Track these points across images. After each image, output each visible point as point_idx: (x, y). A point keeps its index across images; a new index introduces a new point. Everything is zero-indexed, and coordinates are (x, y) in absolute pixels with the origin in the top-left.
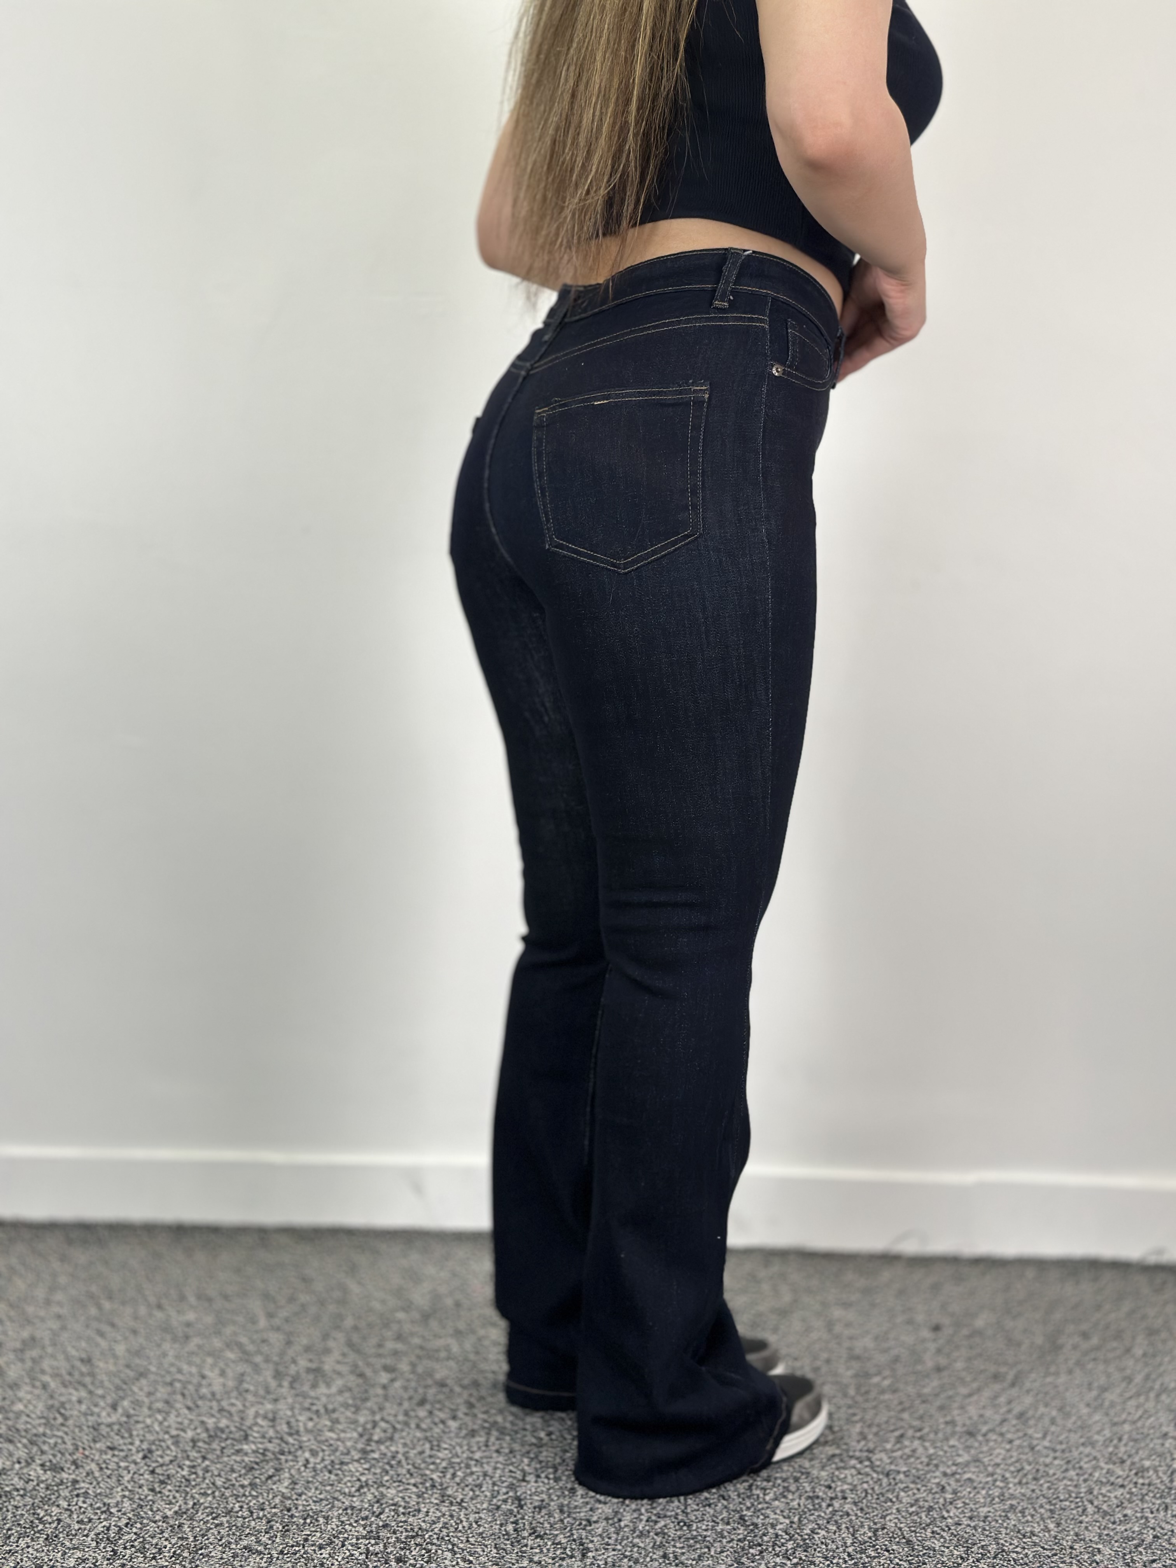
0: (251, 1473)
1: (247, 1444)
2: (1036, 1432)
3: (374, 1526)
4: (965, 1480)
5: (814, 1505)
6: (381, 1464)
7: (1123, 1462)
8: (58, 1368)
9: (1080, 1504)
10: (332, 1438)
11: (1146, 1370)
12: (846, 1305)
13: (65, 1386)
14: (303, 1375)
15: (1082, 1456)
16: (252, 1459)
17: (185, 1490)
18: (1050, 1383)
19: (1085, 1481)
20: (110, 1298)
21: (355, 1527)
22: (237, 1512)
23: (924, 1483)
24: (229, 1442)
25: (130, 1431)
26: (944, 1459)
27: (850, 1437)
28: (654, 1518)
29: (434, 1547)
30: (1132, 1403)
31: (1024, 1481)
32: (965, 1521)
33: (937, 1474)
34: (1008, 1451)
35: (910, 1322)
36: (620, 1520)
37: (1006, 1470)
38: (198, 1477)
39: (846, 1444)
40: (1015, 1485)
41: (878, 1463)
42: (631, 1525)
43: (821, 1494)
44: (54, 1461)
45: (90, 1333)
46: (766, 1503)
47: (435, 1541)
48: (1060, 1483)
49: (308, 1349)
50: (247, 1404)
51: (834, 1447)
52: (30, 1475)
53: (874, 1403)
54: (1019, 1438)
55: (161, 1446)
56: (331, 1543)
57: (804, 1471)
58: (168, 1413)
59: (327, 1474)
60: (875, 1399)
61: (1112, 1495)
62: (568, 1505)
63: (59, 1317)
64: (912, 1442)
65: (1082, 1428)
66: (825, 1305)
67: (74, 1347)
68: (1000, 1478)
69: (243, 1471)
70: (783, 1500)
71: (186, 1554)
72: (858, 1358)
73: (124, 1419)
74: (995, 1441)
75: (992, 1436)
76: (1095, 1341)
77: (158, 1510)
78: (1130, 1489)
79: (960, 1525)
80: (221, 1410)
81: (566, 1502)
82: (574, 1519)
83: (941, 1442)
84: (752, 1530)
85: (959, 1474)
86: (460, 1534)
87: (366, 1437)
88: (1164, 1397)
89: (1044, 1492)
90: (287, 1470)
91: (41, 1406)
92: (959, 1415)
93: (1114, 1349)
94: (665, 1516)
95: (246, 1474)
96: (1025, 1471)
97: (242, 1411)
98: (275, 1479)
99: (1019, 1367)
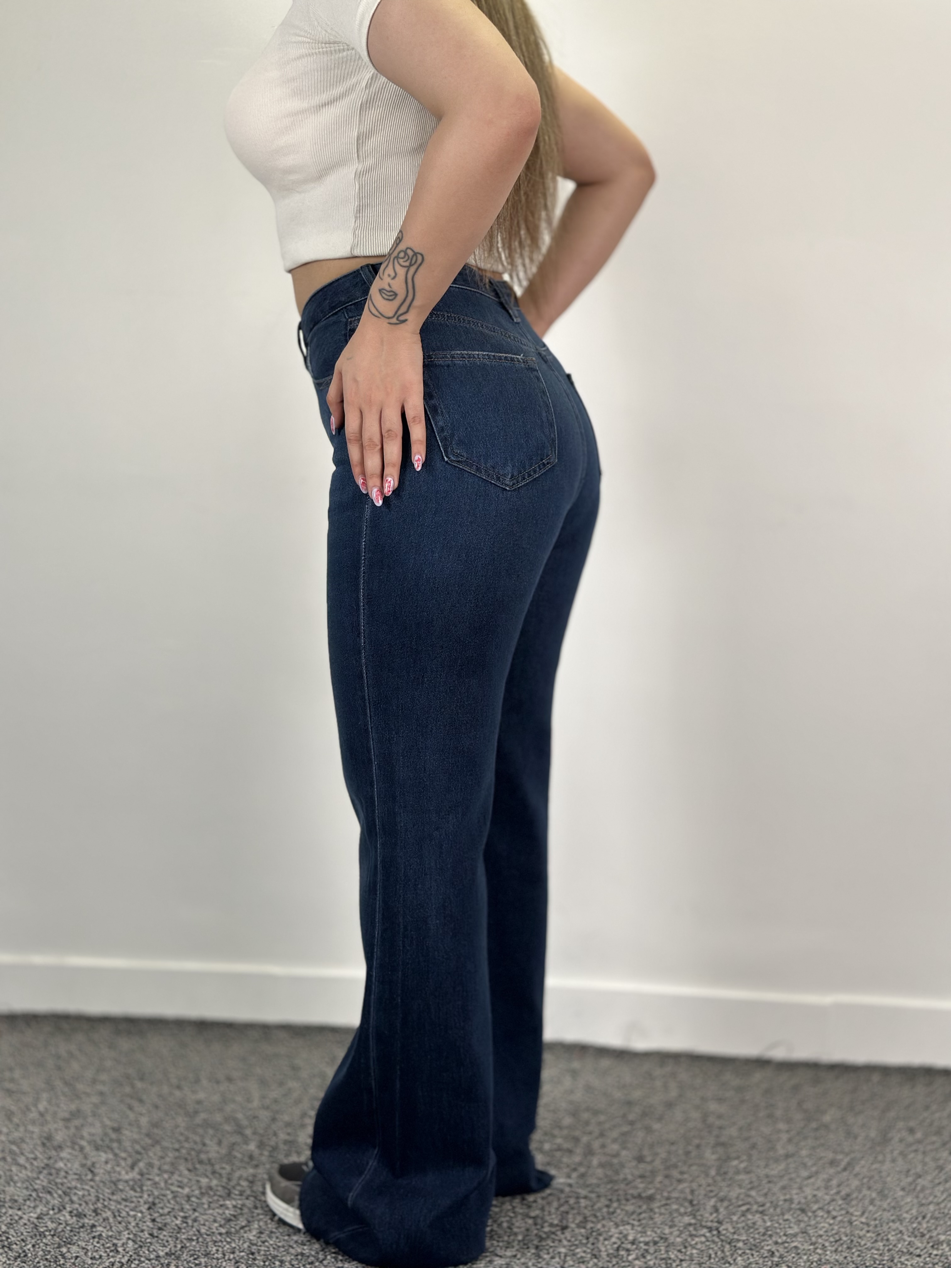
0: (228, 1223)
1: (229, 1200)
2: (856, 1210)
4: (791, 1248)
7: (923, 1235)
8: (93, 1135)
12: (720, 1100)
13: (97, 1148)
14: (282, 1146)
15: (889, 1230)
16: (232, 1213)
17: (176, 1236)
18: (876, 1169)
19: (889, 1250)
20: (142, 1079)
22: (213, 1255)
23: (758, 1249)
24: (216, 1198)
25: (141, 1187)
26: (778, 1231)
27: (705, 1209)
30: (941, 1188)
31: (840, 1249)
33: (770, 1242)
34: (830, 1225)
35: (770, 1116)
37: (826, 1240)
38: (188, 1226)
39: (701, 1216)
40: (831, 1252)
41: (724, 1232)
43: (673, 1256)
44: (80, 1210)
45: (124, 1107)
46: (629, 1262)
48: (868, 1252)
49: (288, 1124)
50: (234, 1168)
51: (691, 1217)
52: (60, 1219)
53: (729, 1183)
54: (841, 1215)
55: (162, 1200)
57: (663, 1236)
58: (172, 1173)
60: (731, 1179)
61: (909, 1263)
63: (101, 1094)
64: (754, 1216)
65: (894, 1208)
66: (704, 1099)
67: (109, 1118)
68: (820, 1246)
69: (223, 1222)
70: (643, 1260)
72: (723, 1144)
73: (139, 1177)
74: (822, 1217)
75: (820, 1213)
76: (919, 1135)
78: (925, 1259)
80: (214, 1172)
83: (778, 1216)
85: (788, 1242)
89: (854, 1259)
90: (256, 1222)
91: (76, 1165)
92: (797, 1194)
93: (933, 1143)
95: (225, 1224)
96: (842, 1242)
97: (229, 1174)
98: (247, 1229)
99: (852, 1155)
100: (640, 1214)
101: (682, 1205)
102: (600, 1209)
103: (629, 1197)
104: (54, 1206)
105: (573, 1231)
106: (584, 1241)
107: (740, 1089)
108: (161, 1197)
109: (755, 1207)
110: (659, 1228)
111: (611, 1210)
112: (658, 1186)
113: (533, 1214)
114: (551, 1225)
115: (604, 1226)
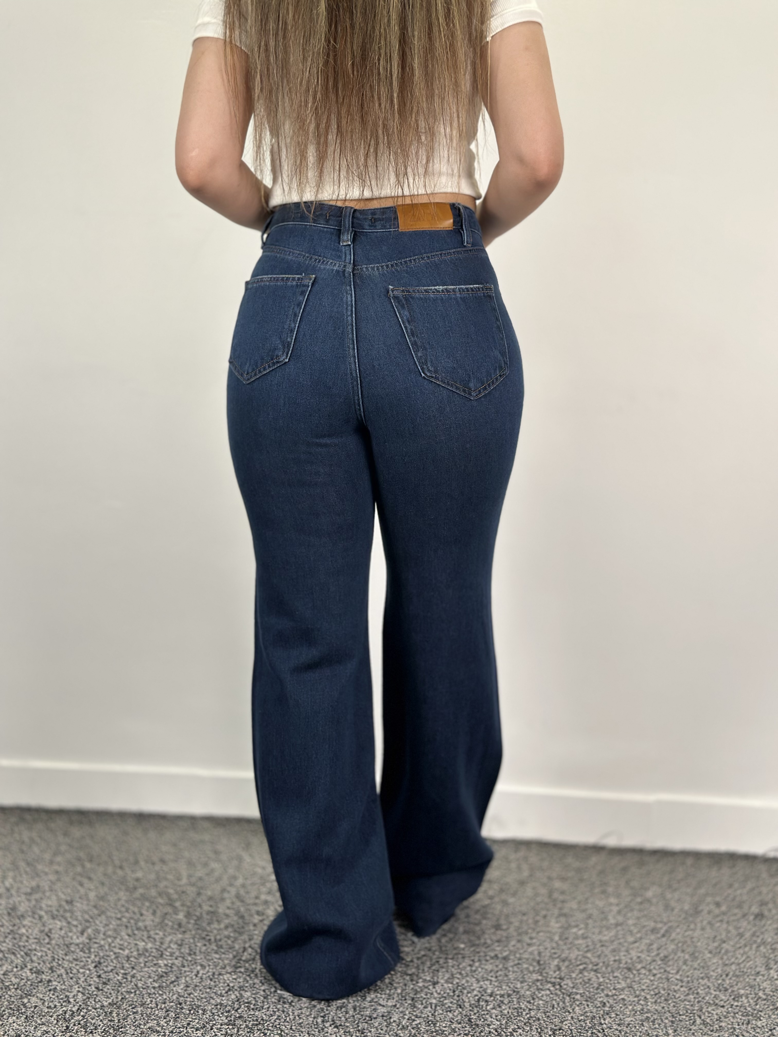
0: (161, 979)
1: (161, 960)
2: (673, 969)
3: (233, 1017)
4: (619, 1000)
5: (518, 1013)
6: (244, 976)
7: (726, 990)
8: (50, 906)
9: (692, 1018)
10: (216, 958)
11: (754, 929)
12: (563, 879)
13: (53, 918)
14: (205, 916)
15: (699, 985)
16: (163, 970)
17: (118, 989)
18: (688, 935)
19: (699, 1002)
20: (91, 861)
21: (221, 1017)
22: (148, 1005)
23: (592, 1001)
24: (150, 958)
25: (89, 949)
26: (609, 985)
27: (550, 968)
28: (413, 1017)
29: (269, 1032)
30: (741, 951)
31: (659, 1001)
32: (615, 1027)
33: (602, 995)
34: (651, 981)
35: (604, 892)
36: (391, 1018)
37: (648, 993)
38: (127, 981)
39: (547, 973)
40: (652, 1003)
41: (565, 987)
42: (398, 1021)
43: (523, 1006)
44: (39, 968)
45: (75, 884)
46: (487, 1011)
47: (270, 1028)
48: (682, 1003)
49: (210, 898)
50: (166, 934)
51: (539, 974)
53: (569, 946)
54: (660, 973)
55: (107, 960)
56: (204, 1027)
57: (516, 990)
58: (115, 938)
59: (209, 981)
60: (571, 943)
61: (714, 1013)
62: (359, 1006)
63: (57, 872)
64: (590, 973)
65: (703, 967)
66: (550, 878)
67: (63, 893)
68: (642, 998)
69: (156, 978)
70: (498, 1009)
71: (111, 1031)
72: (565, 915)
73: (88, 941)
74: (645, 974)
75: (643, 971)
76: (724, 908)
77: (99, 1001)
78: (728, 1009)
79: (611, 1029)
80: (149, 937)
81: (358, 1004)
82: (362, 1015)
83: (609, 973)
84: (474, 1028)
85: (616, 995)
86: (287, 1024)
87: (238, 958)
88: (762, 948)
89: (670, 1009)
90: (184, 978)
91: (36, 931)
92: (625, 956)
93: (735, 915)
94: (420, 1017)
95: (158, 980)
96: (660, 995)
97: (162, 938)
98: (175, 983)
99: (670, 924)
100: (497, 972)
101: (531, 965)
102: (465, 968)
103: (488, 958)
104: (17, 964)
105: (442, 985)
106: (452, 994)
107: (579, 871)
108: (105, 957)
109: (590, 966)
110: (512, 983)
111: (474, 968)
112: (512, 948)
113: (410, 972)
114: (425, 981)
115: (467, 982)
